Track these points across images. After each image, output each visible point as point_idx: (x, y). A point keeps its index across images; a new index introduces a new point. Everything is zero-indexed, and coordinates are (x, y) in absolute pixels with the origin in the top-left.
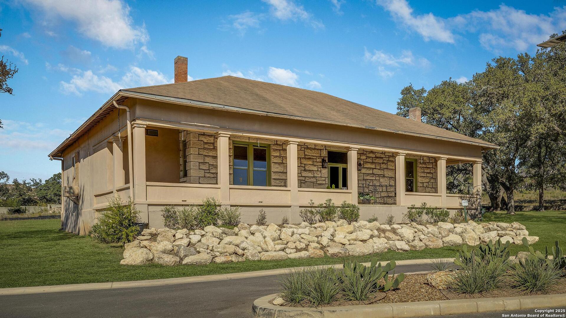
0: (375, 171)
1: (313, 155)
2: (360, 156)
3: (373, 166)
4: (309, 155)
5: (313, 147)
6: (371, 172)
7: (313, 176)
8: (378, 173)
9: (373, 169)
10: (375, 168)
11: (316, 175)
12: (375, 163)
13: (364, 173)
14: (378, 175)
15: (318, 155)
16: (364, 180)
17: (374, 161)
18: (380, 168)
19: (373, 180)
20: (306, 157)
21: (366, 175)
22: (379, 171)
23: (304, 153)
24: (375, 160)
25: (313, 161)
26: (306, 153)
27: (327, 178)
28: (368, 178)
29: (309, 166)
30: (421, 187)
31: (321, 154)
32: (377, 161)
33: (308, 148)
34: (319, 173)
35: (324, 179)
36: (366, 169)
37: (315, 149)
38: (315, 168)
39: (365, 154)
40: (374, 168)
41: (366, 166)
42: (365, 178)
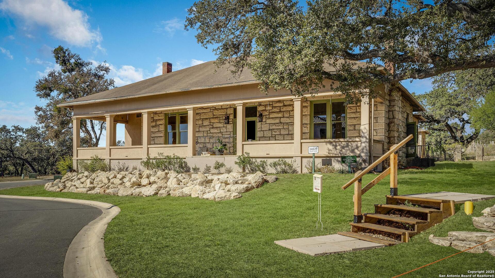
0: (283, 120)
1: (220, 114)
2: (265, 107)
3: (280, 115)
4: (217, 115)
5: (220, 107)
6: (277, 121)
7: (219, 131)
8: (287, 122)
9: (280, 118)
10: (284, 117)
11: (222, 131)
12: (284, 111)
13: (269, 124)
14: (287, 123)
15: (224, 114)
16: (269, 130)
17: (282, 110)
18: (290, 115)
19: (280, 129)
20: (214, 117)
21: (271, 125)
22: (288, 119)
23: (213, 114)
24: (283, 108)
25: (220, 119)
26: (215, 114)
27: (232, 132)
28: (274, 127)
29: (216, 123)
30: (350, 130)
31: (227, 113)
32: (285, 109)
33: (216, 109)
34: (224, 128)
35: (229, 133)
36: (271, 119)
37: (222, 109)
38: (221, 125)
39: (271, 104)
40: (282, 117)
41: (271, 116)
42: (271, 128)
